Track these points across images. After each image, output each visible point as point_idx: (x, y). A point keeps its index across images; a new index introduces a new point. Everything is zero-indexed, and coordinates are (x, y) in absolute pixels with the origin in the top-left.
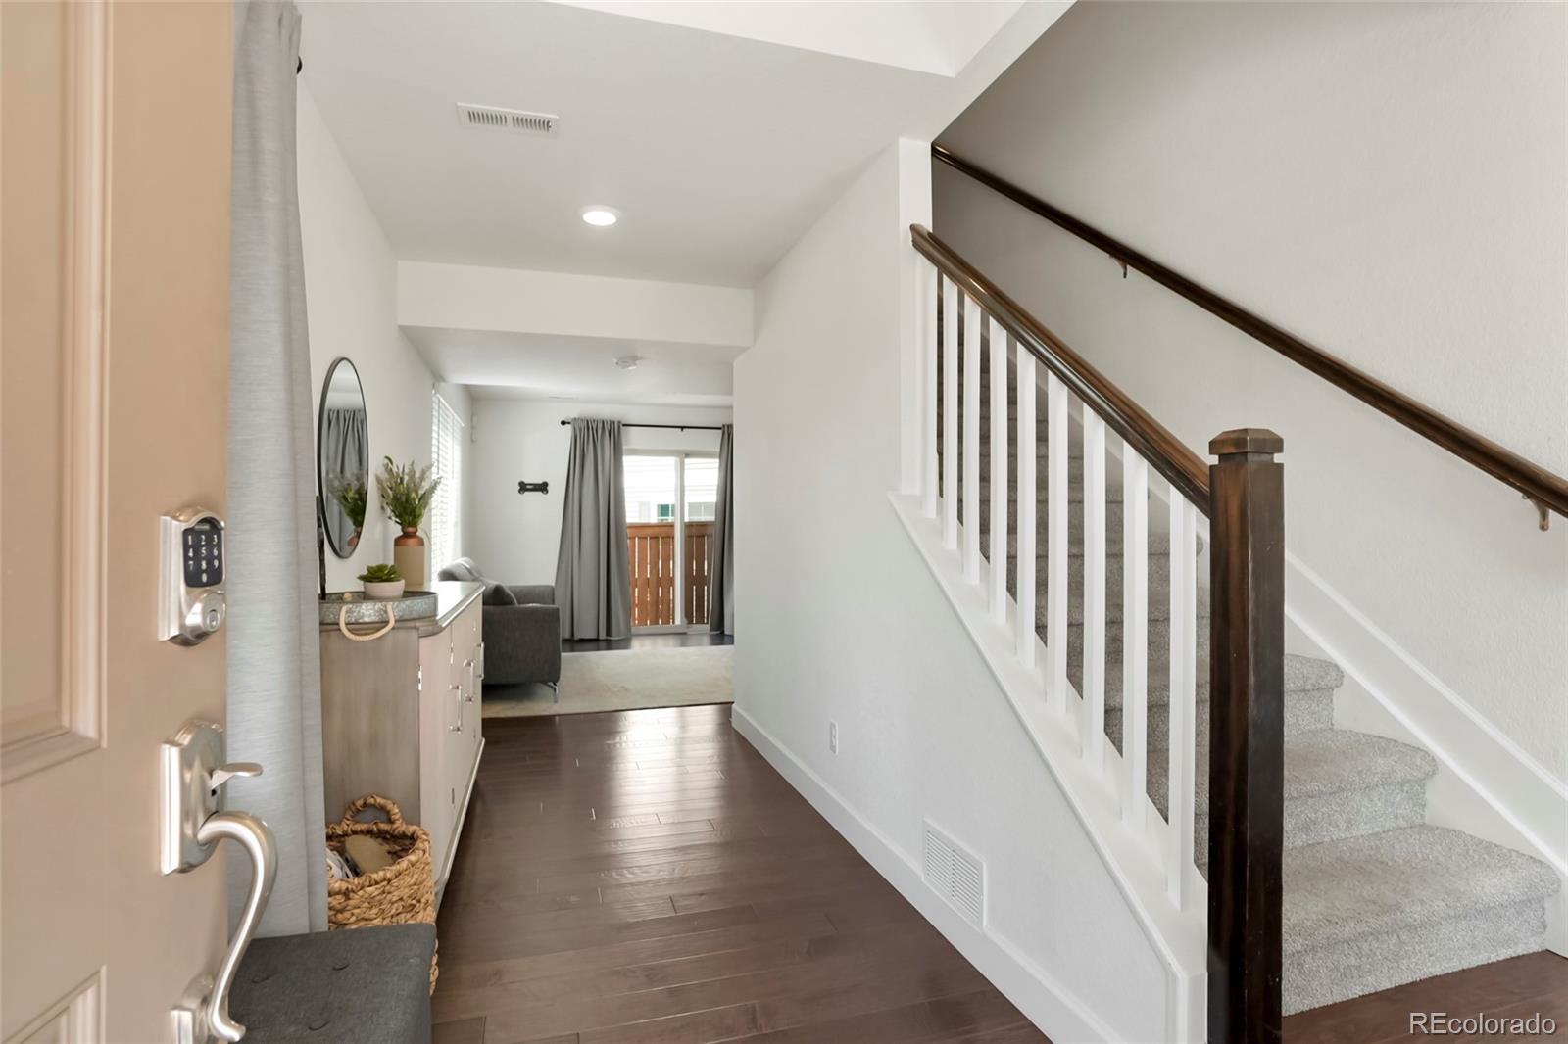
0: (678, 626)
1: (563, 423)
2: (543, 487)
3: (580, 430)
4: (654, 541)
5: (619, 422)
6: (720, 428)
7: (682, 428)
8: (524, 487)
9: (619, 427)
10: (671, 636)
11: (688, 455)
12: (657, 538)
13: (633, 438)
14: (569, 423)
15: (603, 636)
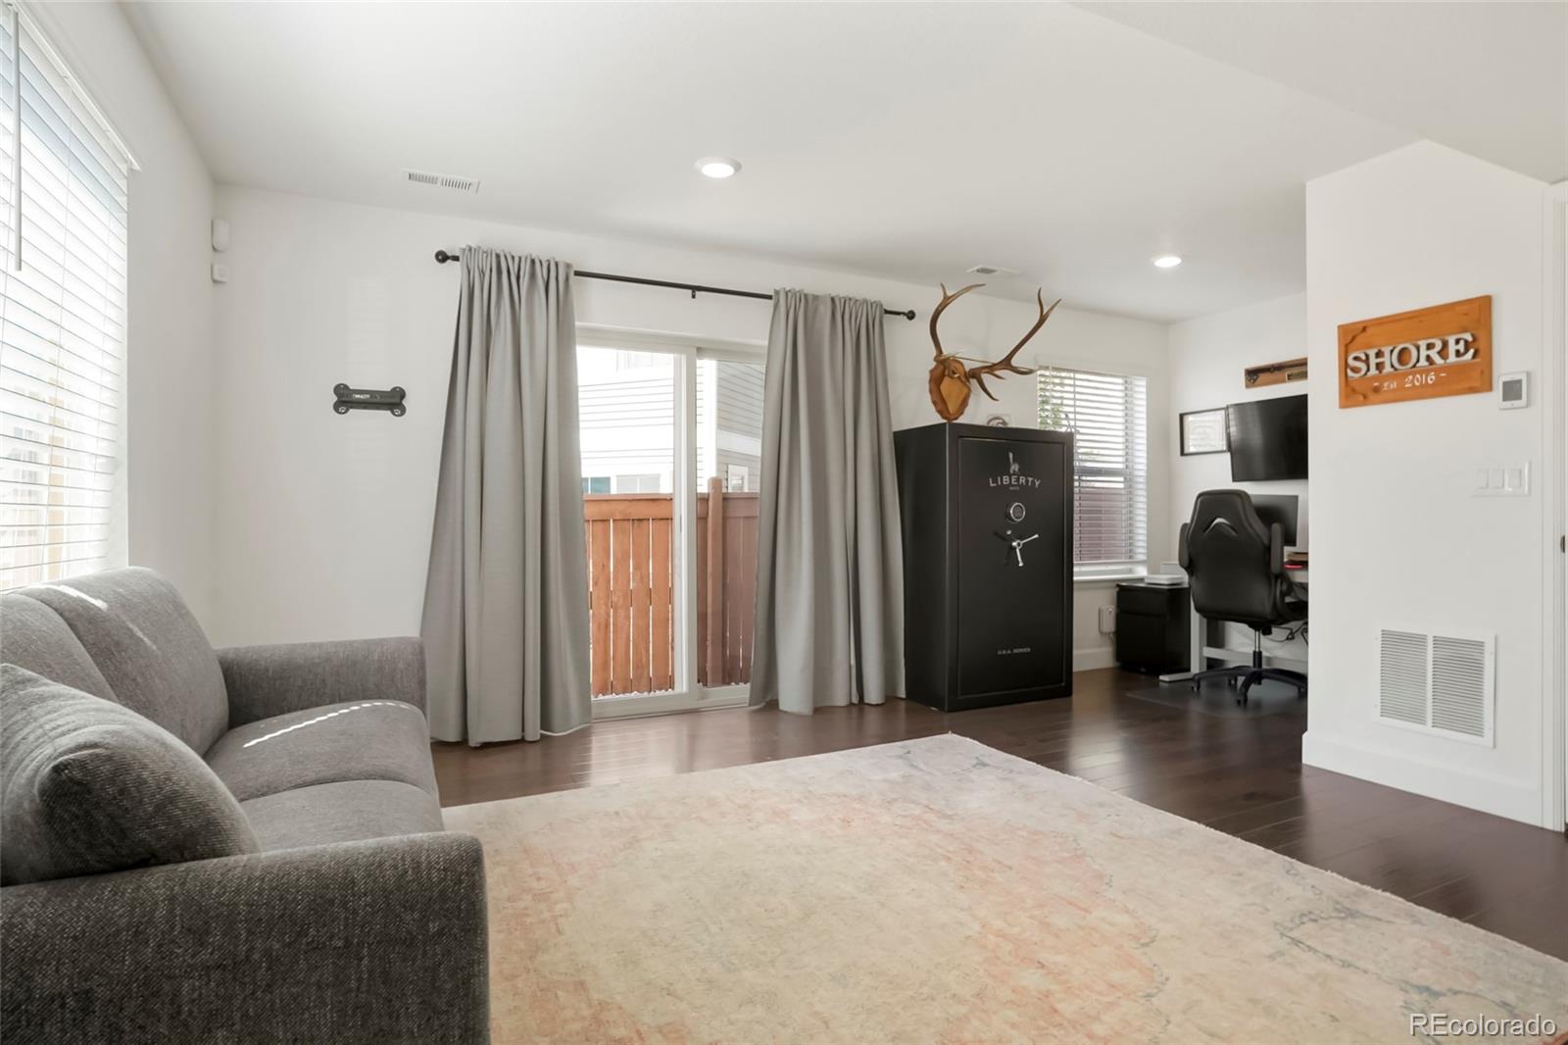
0: (681, 696)
1: (442, 257)
2: (392, 401)
3: (482, 273)
4: (600, 525)
5: (568, 266)
6: (769, 297)
7: (695, 289)
8: (346, 399)
9: (567, 279)
10: (670, 720)
11: (701, 351)
12: (605, 521)
13: (595, 304)
14: (456, 258)
15: (534, 732)
